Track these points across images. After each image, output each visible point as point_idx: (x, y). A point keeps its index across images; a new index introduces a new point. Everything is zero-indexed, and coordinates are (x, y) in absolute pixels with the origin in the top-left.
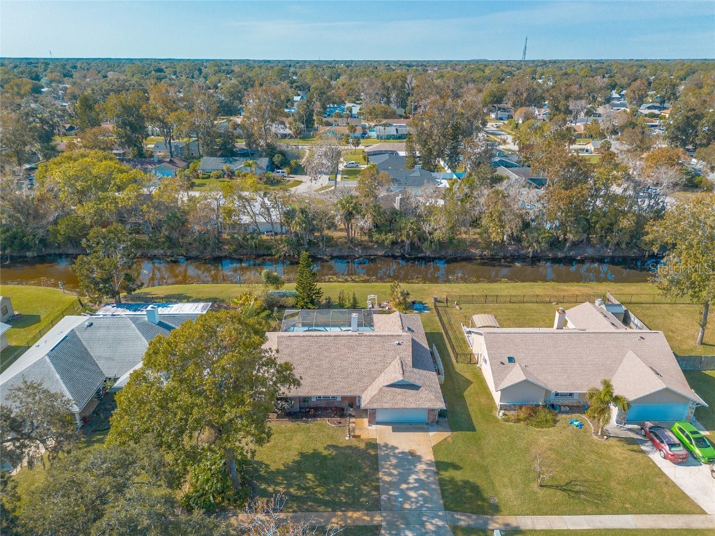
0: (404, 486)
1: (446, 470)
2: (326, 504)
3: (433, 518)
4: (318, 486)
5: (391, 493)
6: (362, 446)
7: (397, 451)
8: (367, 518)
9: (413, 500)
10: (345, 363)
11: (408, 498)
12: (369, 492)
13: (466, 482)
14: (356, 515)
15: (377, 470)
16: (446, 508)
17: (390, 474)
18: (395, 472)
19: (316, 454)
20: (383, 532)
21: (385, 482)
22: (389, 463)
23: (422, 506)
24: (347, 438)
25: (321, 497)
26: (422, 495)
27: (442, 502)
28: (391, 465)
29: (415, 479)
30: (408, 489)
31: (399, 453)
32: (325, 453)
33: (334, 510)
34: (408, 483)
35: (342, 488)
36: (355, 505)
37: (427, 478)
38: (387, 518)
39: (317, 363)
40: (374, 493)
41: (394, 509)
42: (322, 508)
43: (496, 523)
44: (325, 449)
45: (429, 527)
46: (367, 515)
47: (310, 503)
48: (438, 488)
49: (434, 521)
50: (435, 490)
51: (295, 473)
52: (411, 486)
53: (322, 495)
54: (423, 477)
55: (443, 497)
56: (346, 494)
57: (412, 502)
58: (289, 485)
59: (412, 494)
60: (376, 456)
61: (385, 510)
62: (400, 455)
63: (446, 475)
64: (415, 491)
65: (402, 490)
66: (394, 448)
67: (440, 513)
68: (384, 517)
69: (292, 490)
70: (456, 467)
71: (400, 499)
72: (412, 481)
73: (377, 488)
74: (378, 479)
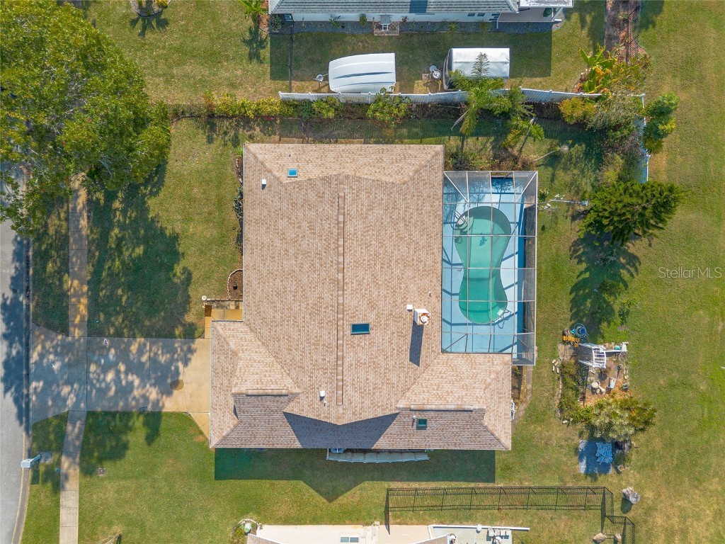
0: (122, 367)
1: (146, 424)
2: (97, 273)
3: (77, 396)
4: (123, 263)
5: (113, 351)
6: (190, 318)
7: (180, 365)
8: (77, 320)
9: (102, 376)
10: (290, 297)
11: (105, 369)
12: (113, 325)
13: (125, 447)
14: (83, 309)
15: (147, 335)
16: (91, 414)
17: (141, 351)
18: (144, 358)
19: (175, 256)
20: (60, 337)
21: (128, 345)
22: (160, 352)
23: (93, 386)
24: (204, 298)
25: (107, 267)
26: (108, 388)
27: (99, 410)
28: (156, 354)
29: (132, 383)
30: (118, 372)
31: (177, 368)
32: (178, 269)
33: (89, 283)
34: (126, 373)
35: (120, 292)
36: (95, 306)
37: (134, 398)
38: (77, 344)
39: (292, 251)
40: (112, 331)
41: (90, 352)
42: (90, 268)
43: (69, 467)
44: (185, 269)
45: (66, 390)
46: (82, 320)
47: (97, 254)
48: (119, 409)
49: (72, 396)
50: (116, 404)
51: (142, 232)
52: (122, 376)
53: (109, 268)
54: (136, 393)
55: (106, 413)
56: (111, 297)
57: (99, 375)
58: (123, 227)
59: (110, 376)
60: (171, 336)
61: (89, 342)
62: (173, 368)
63: (138, 422)
64: (114, 380)
65: (116, 364)
66: (186, 362)
67: (82, 405)
68: (79, 340)
69: (116, 231)
70: (150, 439)
71: (103, 361)
72: (130, 378)
73: (119, 334)
74: (134, 337)
